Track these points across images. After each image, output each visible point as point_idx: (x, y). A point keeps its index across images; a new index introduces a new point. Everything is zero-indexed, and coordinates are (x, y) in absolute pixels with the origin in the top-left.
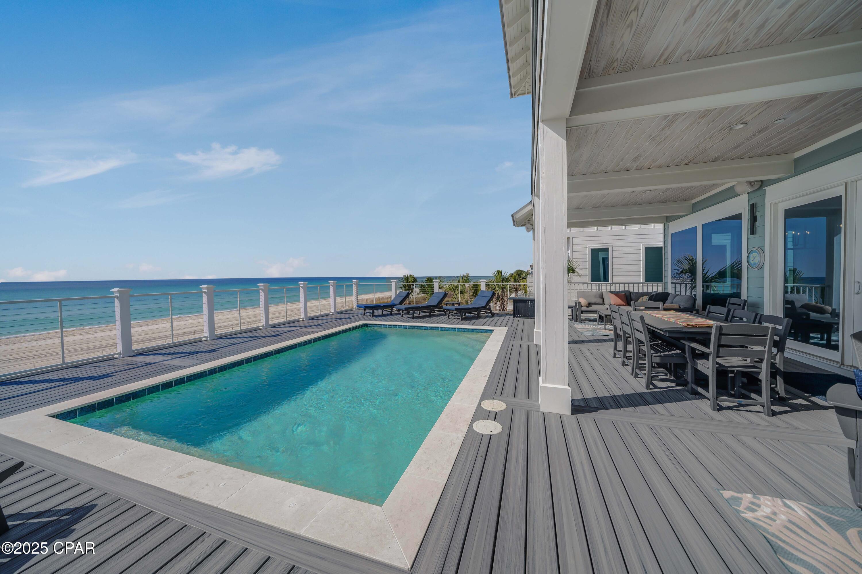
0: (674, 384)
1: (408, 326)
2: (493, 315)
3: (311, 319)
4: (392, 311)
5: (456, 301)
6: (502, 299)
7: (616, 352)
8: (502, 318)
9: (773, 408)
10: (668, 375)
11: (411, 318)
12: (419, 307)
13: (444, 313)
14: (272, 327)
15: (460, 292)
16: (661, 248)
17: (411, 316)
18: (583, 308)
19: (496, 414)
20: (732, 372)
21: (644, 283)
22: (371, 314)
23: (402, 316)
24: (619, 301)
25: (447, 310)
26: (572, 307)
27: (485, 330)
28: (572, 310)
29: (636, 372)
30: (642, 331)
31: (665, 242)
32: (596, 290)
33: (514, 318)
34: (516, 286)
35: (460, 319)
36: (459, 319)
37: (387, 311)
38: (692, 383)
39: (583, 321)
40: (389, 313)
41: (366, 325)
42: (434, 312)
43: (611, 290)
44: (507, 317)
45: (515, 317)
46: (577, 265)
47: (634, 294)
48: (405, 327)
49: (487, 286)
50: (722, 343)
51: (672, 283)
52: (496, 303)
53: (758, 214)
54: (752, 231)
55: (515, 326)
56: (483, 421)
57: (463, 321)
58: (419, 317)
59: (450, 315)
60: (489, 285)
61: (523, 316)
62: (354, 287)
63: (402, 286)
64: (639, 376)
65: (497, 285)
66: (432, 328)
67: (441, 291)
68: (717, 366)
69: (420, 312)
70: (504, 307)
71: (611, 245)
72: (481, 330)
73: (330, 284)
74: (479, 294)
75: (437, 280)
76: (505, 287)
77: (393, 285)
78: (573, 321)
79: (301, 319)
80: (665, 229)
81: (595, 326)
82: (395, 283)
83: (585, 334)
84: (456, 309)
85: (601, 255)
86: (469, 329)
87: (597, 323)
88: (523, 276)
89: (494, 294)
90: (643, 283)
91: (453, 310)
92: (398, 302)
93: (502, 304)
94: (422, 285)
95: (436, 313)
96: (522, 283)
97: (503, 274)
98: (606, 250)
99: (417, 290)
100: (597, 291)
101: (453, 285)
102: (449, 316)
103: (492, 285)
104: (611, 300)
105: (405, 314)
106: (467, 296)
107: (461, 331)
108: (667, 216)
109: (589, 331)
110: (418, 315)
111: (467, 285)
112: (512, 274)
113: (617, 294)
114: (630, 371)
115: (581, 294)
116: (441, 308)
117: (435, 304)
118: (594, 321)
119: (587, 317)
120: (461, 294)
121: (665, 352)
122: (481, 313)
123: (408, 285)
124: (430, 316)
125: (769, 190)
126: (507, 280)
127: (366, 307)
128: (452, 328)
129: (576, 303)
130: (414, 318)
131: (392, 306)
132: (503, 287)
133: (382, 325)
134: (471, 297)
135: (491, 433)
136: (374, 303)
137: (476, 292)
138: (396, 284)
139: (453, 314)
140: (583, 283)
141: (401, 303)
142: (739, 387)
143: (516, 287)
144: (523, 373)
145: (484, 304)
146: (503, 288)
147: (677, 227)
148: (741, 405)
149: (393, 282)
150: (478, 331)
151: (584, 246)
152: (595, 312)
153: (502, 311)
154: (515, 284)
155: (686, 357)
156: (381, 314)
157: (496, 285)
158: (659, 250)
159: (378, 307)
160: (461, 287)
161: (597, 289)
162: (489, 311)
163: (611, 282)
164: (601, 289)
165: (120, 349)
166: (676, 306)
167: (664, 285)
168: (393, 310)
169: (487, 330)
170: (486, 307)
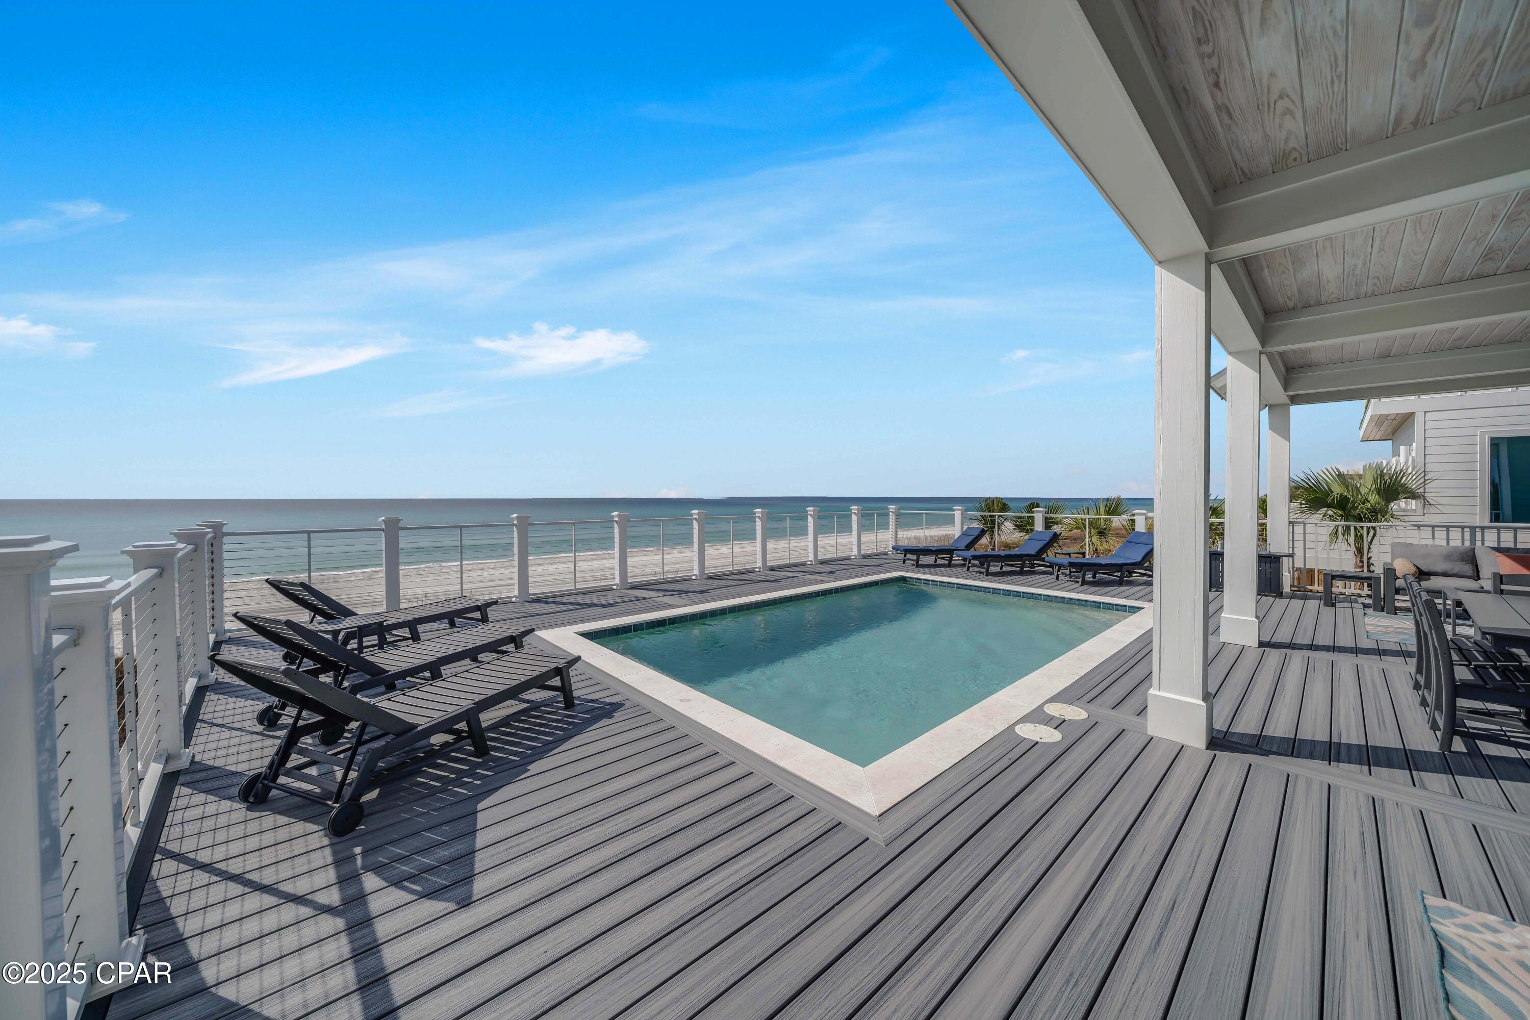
1: (975, 586)
3: (823, 562)
4: (951, 559)
5: (1077, 550)
11: (983, 573)
12: (999, 556)
13: (1049, 569)
14: (770, 570)
17: (984, 570)
18: (1401, 583)
19: (1063, 722)
22: (914, 563)
23: (968, 570)
25: (1056, 564)
27: (1126, 606)
28: (1371, 585)
35: (1080, 582)
37: (943, 558)
40: (947, 562)
41: (903, 579)
42: (1032, 566)
48: (969, 588)
56: (1036, 725)
57: (1085, 587)
58: (1002, 574)
62: (891, 517)
63: (980, 517)
66: (1018, 594)
67: (1047, 529)
69: (1003, 564)
72: (1116, 605)
73: (853, 511)
75: (1042, 507)
77: (958, 515)
79: (808, 561)
82: (960, 512)
84: (1072, 565)
86: (1090, 602)
91: (1067, 566)
92: (963, 545)
94: (1020, 517)
95: (1036, 569)
99: (1009, 525)
102: (1058, 576)
105: (974, 566)
110: (999, 570)
116: (1045, 560)
117: (1034, 552)
123: (990, 516)
124: (1021, 573)
127: (907, 551)
128: (1057, 597)
130: (988, 573)
131: (951, 552)
133: (929, 580)
135: (1039, 740)
136: (922, 545)
138: (962, 514)
139: (1067, 572)
141: (969, 547)
149: (958, 510)
151: (1470, 431)
156: (933, 563)
159: (927, 551)
160: (1102, 524)
165: (617, 581)
168: (954, 558)
169: (1129, 607)
170: (1142, 563)
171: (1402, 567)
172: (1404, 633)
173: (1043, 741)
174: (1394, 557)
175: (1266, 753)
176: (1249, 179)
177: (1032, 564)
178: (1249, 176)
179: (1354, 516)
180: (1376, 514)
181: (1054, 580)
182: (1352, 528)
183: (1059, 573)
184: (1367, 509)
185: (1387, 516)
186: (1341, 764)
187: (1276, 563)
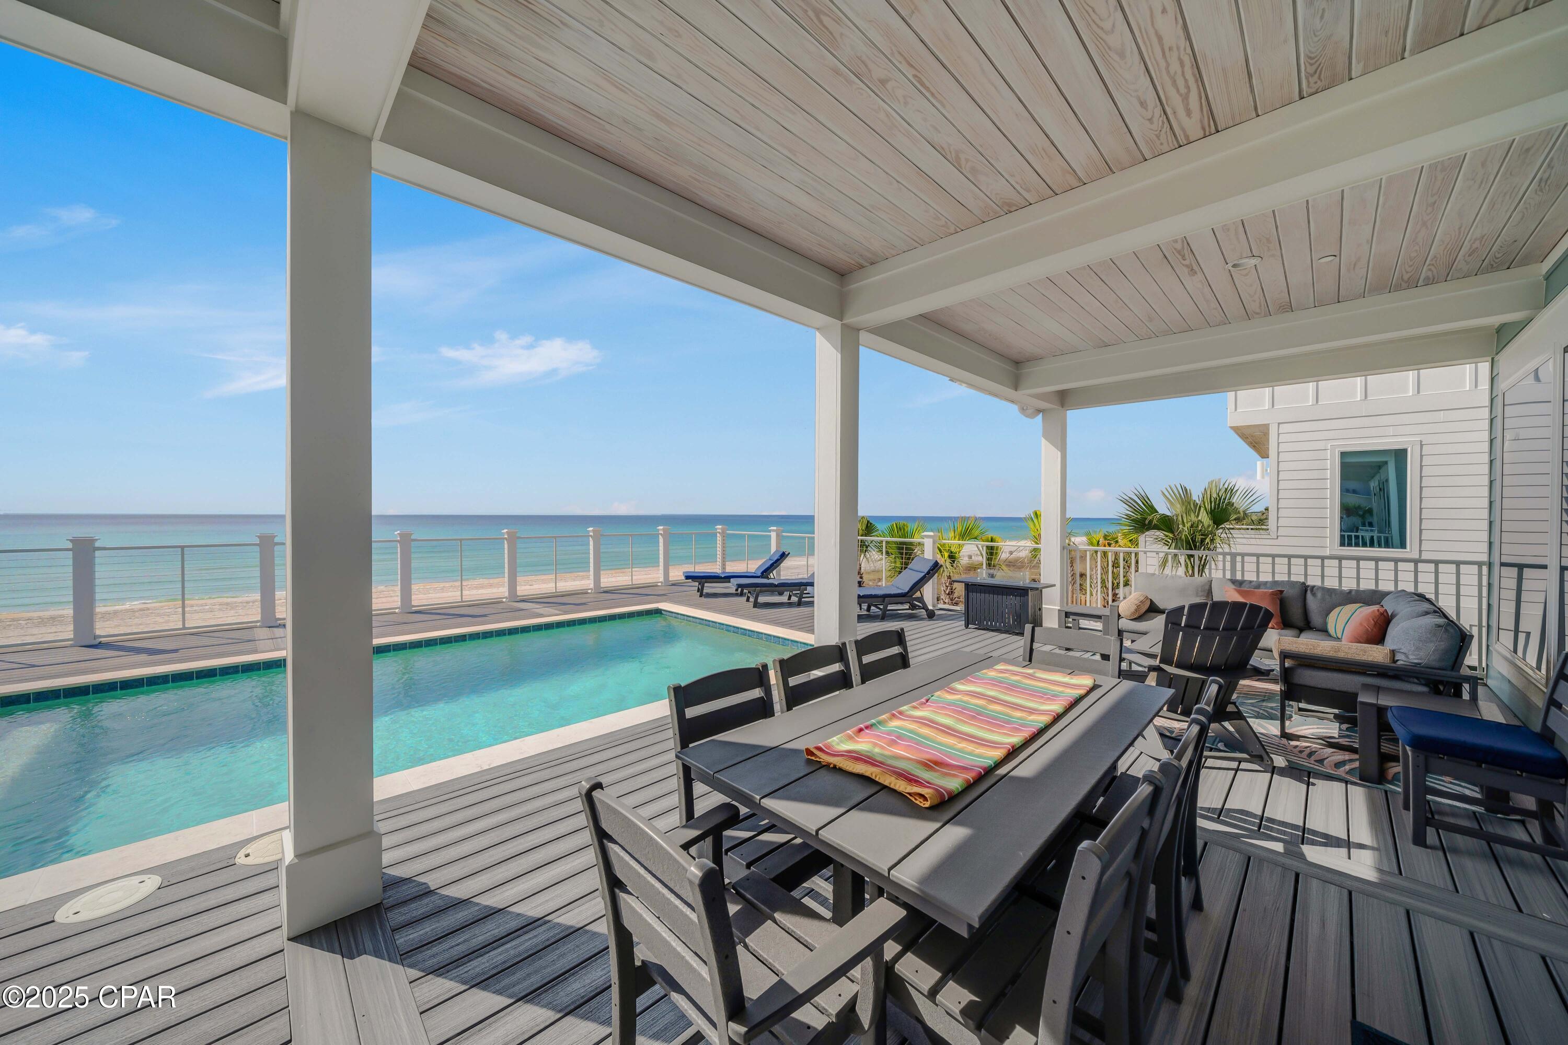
41: (657, 612)
71: (1418, 438)
151: (1320, 445)
187: (1024, 596)
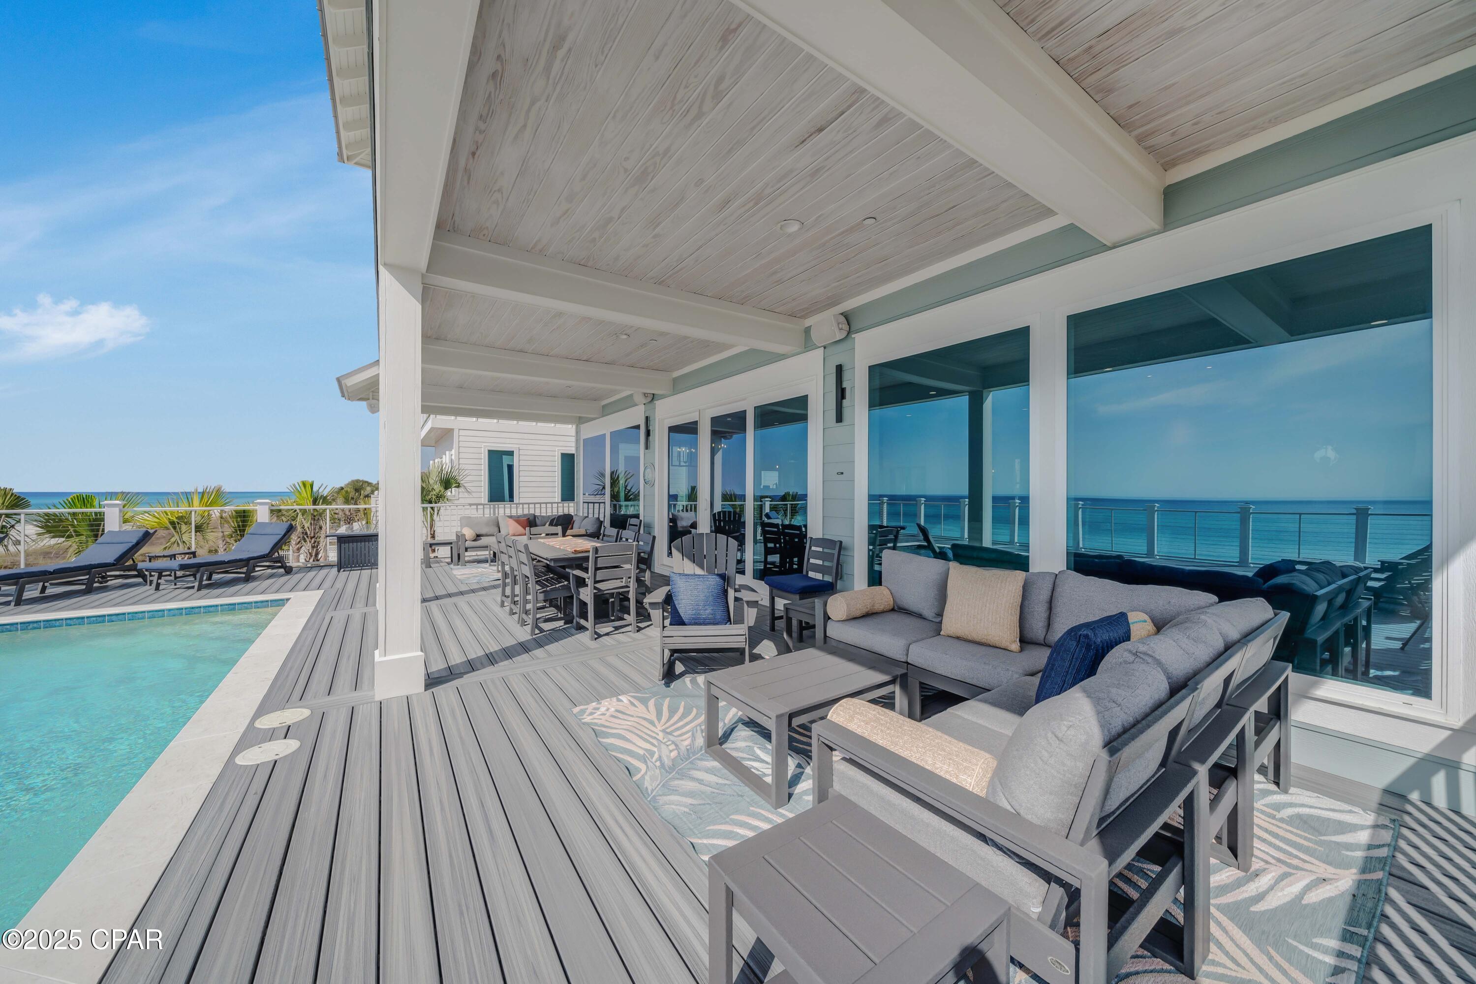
0: (561, 623)
2: (289, 571)
5: (182, 549)
6: (311, 538)
7: (504, 599)
8: (312, 574)
9: (639, 625)
10: (559, 614)
13: (140, 580)
15: (196, 527)
16: (573, 455)
17: (11, 598)
18: (468, 544)
19: (288, 729)
20: (612, 595)
21: (560, 503)
24: (520, 529)
25: (151, 571)
26: (451, 543)
27: (265, 601)
28: (451, 547)
29: (522, 619)
30: (527, 563)
31: (577, 448)
32: (490, 514)
33: (339, 571)
34: (350, 511)
35: (196, 588)
36: (193, 587)
38: (577, 616)
39: (467, 564)
43: (511, 513)
44: (324, 572)
45: (342, 570)
46: (463, 474)
47: (540, 518)
49: (276, 512)
50: (599, 566)
51: (584, 502)
52: (299, 549)
53: (651, 428)
54: (647, 447)
55: (339, 585)
56: (259, 746)
57: (204, 592)
59: (161, 581)
60: (280, 511)
61: (360, 566)
64: (526, 623)
65: (301, 510)
67: (127, 527)
68: (595, 591)
69: (47, 583)
70: (317, 554)
71: (517, 446)
72: (257, 602)
74: (249, 530)
75: (118, 502)
76: (320, 515)
78: (452, 566)
80: (578, 432)
81: (485, 568)
83: (467, 582)
84: (183, 567)
85: (506, 460)
87: (488, 564)
88: (366, 493)
89: (291, 529)
90: (558, 503)
91: (171, 570)
93: (313, 547)
94: (50, 514)
95: (109, 583)
96: (362, 506)
97: (315, 489)
98: (511, 453)
99: (30, 528)
100: (492, 515)
101: (172, 513)
102: (158, 585)
103: (288, 510)
104: (510, 528)
106: (214, 537)
107: (200, 613)
108: (580, 417)
109: (475, 576)
111: (216, 512)
112: (342, 488)
113: (517, 519)
114: (517, 619)
115: (467, 521)
116: (134, 567)
117: (110, 559)
118: (486, 561)
119: (476, 557)
120: (196, 532)
121: (552, 585)
122: (257, 569)
124: (89, 590)
125: (658, 403)
126: (325, 500)
128: (169, 609)
129: (457, 536)
130: (21, 602)
132: (315, 514)
134: (228, 540)
135: (277, 757)
137: (243, 526)
139: (171, 578)
140: (471, 505)
142: (618, 611)
143: (348, 513)
144: (349, 657)
145: (265, 550)
146: (316, 517)
147: (591, 430)
148: (617, 628)
150: (249, 606)
151: (479, 445)
152: (485, 547)
153: (314, 561)
154: (347, 507)
155: (570, 588)
157: (298, 511)
158: (572, 456)
160: (199, 518)
161: (492, 512)
162: (280, 564)
163: (518, 502)
164: (497, 512)
166: (583, 532)
167: (575, 505)
169: (271, 601)
170: (270, 555)
171: (468, 533)
172: (477, 576)
173: (281, 756)
174: (462, 526)
175: (461, 675)
176: (455, 231)
177: (103, 577)
178: (455, 229)
179: (427, 501)
180: (440, 497)
181: (153, 591)
182: (429, 509)
183: (159, 581)
184: (434, 495)
185: (445, 500)
186: (500, 664)
